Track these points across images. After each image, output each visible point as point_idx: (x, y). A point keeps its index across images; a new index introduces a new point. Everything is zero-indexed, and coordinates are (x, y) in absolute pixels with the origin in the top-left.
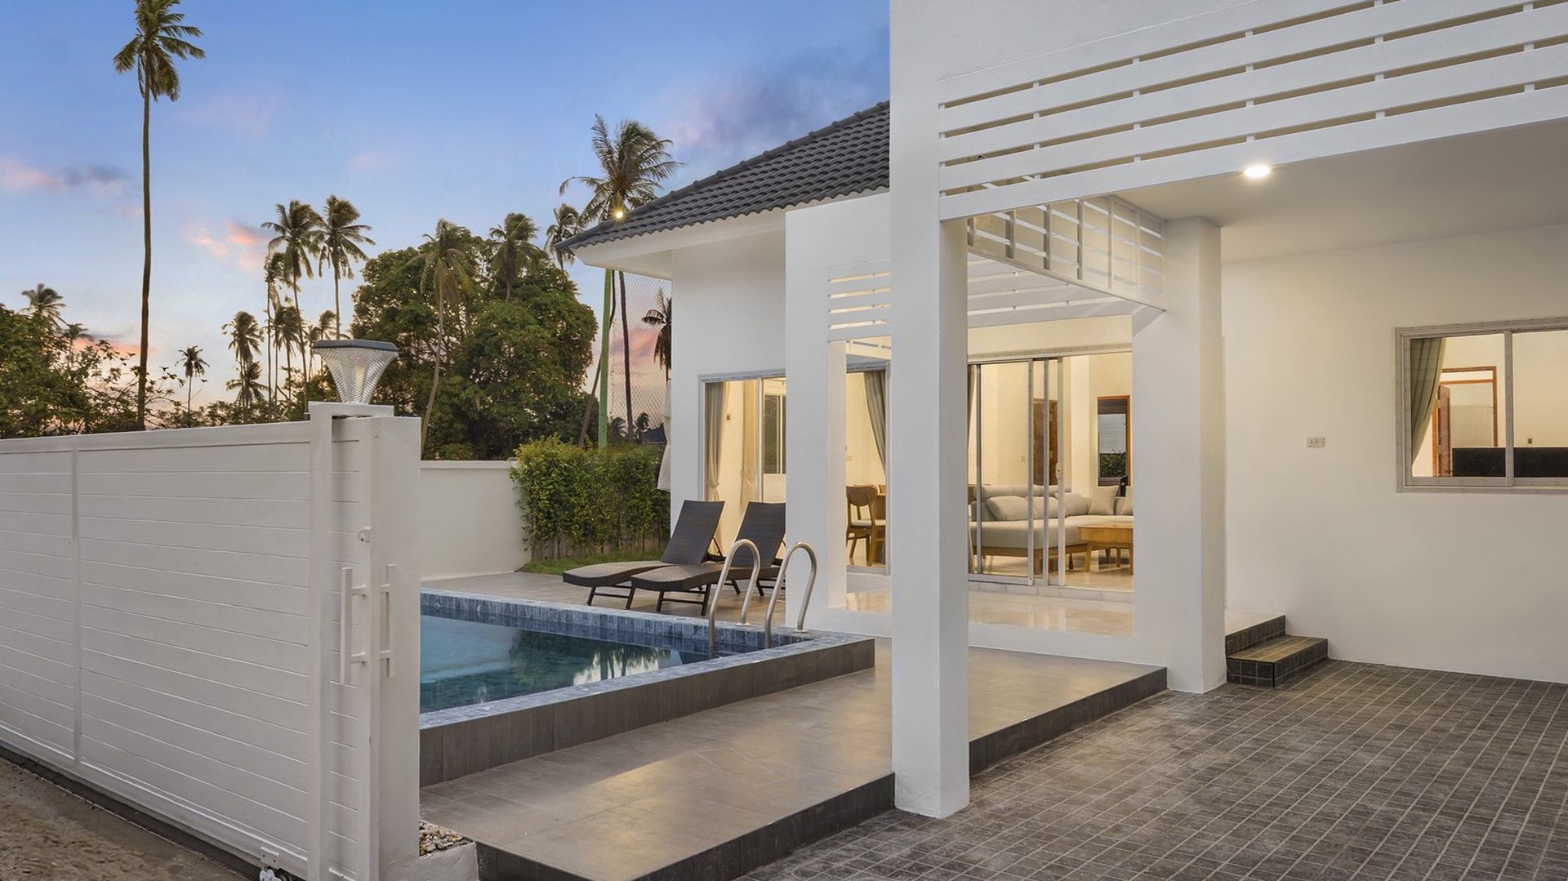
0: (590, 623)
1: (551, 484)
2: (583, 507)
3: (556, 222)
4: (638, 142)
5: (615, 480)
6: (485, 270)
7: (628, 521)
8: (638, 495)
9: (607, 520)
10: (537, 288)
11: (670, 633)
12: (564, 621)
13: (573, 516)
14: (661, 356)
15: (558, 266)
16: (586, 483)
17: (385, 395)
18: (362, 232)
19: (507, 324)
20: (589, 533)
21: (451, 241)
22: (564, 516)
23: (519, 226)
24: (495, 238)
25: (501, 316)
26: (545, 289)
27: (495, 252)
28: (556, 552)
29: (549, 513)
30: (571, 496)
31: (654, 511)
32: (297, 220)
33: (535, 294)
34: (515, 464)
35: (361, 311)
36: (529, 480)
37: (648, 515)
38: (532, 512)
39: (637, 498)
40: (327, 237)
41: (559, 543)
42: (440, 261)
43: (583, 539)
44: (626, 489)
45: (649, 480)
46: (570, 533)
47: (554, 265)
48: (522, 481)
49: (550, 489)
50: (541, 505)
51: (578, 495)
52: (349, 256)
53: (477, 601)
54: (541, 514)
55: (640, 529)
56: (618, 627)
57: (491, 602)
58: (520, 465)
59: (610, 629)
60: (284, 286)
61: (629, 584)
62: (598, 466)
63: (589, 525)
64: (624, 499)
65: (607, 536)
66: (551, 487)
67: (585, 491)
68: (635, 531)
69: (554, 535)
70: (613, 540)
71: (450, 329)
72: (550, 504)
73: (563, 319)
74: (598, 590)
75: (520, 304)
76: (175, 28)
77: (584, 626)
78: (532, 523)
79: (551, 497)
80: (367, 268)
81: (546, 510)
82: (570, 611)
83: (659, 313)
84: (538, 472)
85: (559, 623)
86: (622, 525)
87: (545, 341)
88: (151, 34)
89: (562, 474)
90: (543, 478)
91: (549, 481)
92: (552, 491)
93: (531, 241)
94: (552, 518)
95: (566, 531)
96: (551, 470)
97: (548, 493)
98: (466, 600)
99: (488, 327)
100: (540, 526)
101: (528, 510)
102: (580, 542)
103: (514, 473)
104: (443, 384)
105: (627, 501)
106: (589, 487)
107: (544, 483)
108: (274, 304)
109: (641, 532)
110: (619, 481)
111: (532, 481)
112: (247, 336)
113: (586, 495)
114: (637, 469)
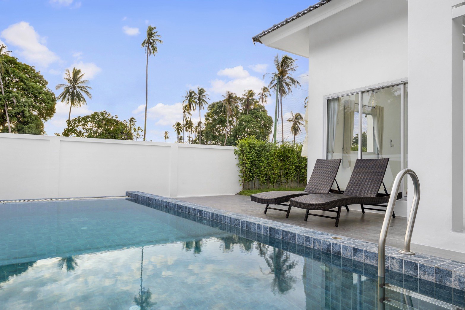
0: (262, 232)
1: (252, 156)
2: (265, 167)
3: (261, 92)
4: (287, 60)
5: (279, 156)
6: (241, 107)
7: (284, 175)
8: (289, 163)
9: (275, 174)
10: (256, 111)
11: (328, 250)
12: (245, 228)
13: (261, 171)
14: (293, 132)
15: (262, 105)
16: (267, 157)
17: (213, 143)
18: (206, 96)
19: (247, 122)
20: (268, 179)
21: (230, 98)
22: (257, 171)
23: (251, 94)
24: (244, 96)
25: (246, 119)
26: (258, 111)
27: (244, 101)
28: (254, 186)
29: (250, 169)
30: (260, 162)
31: (297, 171)
32: (191, 95)
33: (255, 113)
34: (236, 148)
35: (207, 119)
36: (241, 153)
37: (293, 172)
38: (243, 168)
39: (289, 165)
40: (198, 98)
41: (255, 183)
42: (227, 103)
43: (265, 181)
44: (284, 161)
45: (294, 157)
46: (259, 179)
47: (261, 104)
48: (239, 155)
49: (251, 159)
50: (247, 166)
51: (263, 162)
52: (203, 103)
53: (198, 210)
54: (247, 170)
55: (290, 178)
56: (283, 238)
57: (204, 211)
58: (238, 148)
59: (276, 239)
60: (188, 114)
61: (288, 203)
62: (272, 150)
63: (268, 175)
64: (283, 164)
65: (275, 181)
66: (251, 157)
67: (266, 160)
68: (287, 179)
69: (253, 179)
70: (278, 182)
71: (231, 124)
72: (251, 165)
73: (263, 120)
74: (270, 206)
75: (251, 116)
76: (155, 36)
77: (258, 233)
78: (243, 173)
79: (251, 163)
80: (209, 107)
81: (249, 168)
82: (249, 222)
83: (292, 119)
84: (246, 151)
85: (242, 229)
86: (282, 176)
87: (258, 127)
88: (149, 38)
89: (257, 153)
90: (248, 154)
91: (250, 155)
92: (252, 160)
93: (254, 97)
94: (252, 172)
95: (258, 178)
96: (251, 150)
97: (250, 160)
98: (193, 208)
99: (241, 123)
100: (247, 175)
101: (241, 168)
102: (264, 183)
103: (236, 151)
104: (229, 140)
105: (284, 166)
106: (268, 159)
107: (248, 156)
108: (185, 119)
109: (290, 179)
110: (281, 157)
111: (243, 155)
112: (179, 129)
113: (266, 162)
114: (289, 152)
